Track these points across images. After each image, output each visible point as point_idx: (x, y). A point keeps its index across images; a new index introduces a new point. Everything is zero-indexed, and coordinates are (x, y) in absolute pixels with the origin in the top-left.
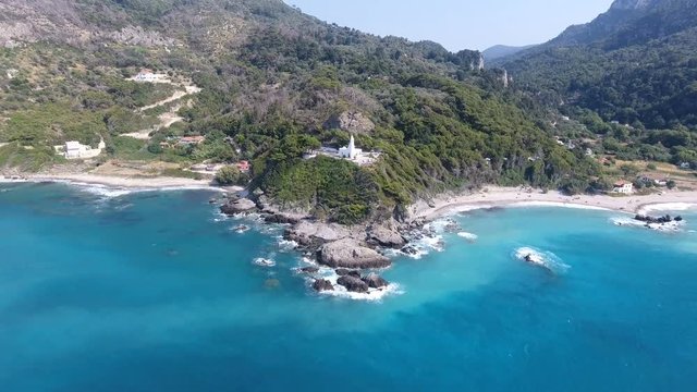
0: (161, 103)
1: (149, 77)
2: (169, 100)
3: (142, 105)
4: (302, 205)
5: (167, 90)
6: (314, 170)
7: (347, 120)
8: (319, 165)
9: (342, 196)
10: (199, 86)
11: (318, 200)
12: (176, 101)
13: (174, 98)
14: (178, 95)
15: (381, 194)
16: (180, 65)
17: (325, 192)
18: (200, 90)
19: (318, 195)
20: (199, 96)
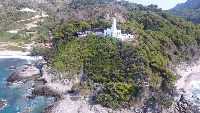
0: (29, 19)
1: (27, 9)
2: (33, 18)
3: (20, 20)
4: (70, 77)
5: (33, 14)
6: (84, 46)
7: (109, 18)
8: (88, 42)
9: (107, 71)
10: (48, 15)
11: (85, 72)
12: (36, 19)
13: (35, 17)
14: (37, 17)
15: (149, 70)
16: (43, 8)
17: (90, 65)
18: (48, 16)
19: (84, 67)
20: (47, 18)
